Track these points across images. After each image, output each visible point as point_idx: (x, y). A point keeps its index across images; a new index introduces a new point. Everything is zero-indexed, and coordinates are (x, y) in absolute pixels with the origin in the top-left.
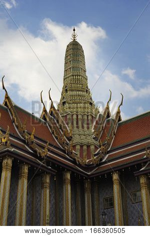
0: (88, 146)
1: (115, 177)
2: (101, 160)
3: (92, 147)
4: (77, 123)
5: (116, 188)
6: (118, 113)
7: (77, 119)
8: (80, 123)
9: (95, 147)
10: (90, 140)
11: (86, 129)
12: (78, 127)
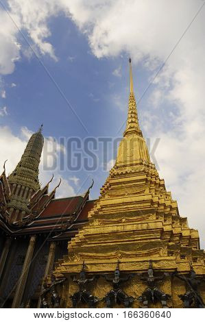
0: (21, 211)
1: (33, 239)
2: (27, 223)
3: (23, 213)
4: (24, 193)
5: (30, 248)
6: (54, 192)
7: (21, 189)
8: (26, 194)
9: (26, 213)
10: (24, 206)
11: (24, 198)
12: (23, 196)
